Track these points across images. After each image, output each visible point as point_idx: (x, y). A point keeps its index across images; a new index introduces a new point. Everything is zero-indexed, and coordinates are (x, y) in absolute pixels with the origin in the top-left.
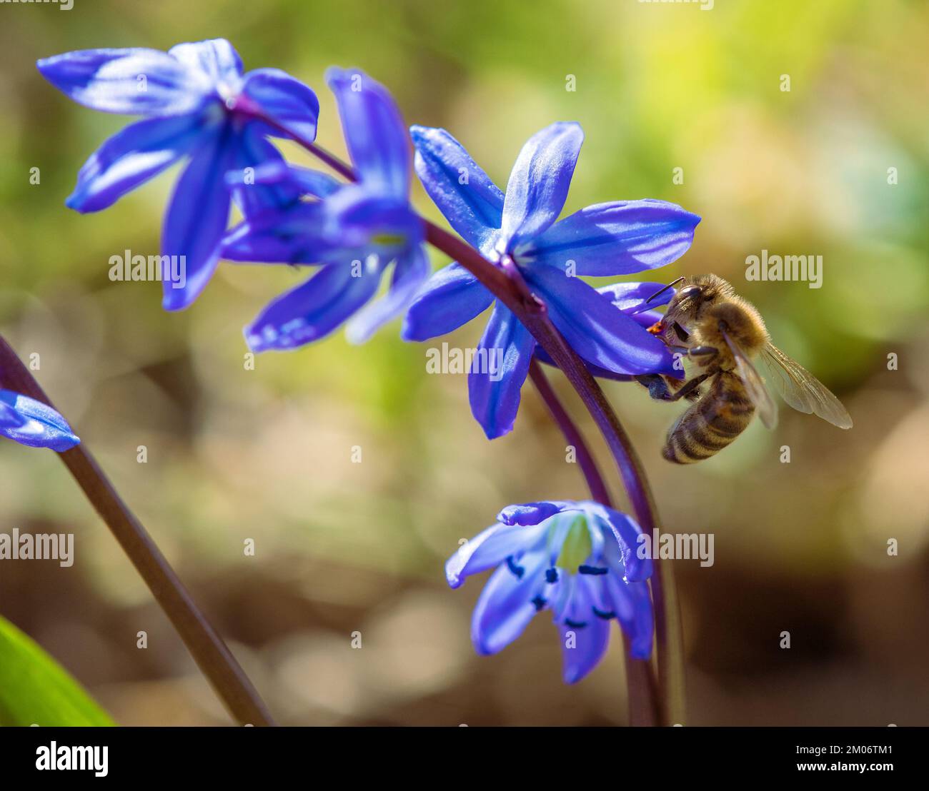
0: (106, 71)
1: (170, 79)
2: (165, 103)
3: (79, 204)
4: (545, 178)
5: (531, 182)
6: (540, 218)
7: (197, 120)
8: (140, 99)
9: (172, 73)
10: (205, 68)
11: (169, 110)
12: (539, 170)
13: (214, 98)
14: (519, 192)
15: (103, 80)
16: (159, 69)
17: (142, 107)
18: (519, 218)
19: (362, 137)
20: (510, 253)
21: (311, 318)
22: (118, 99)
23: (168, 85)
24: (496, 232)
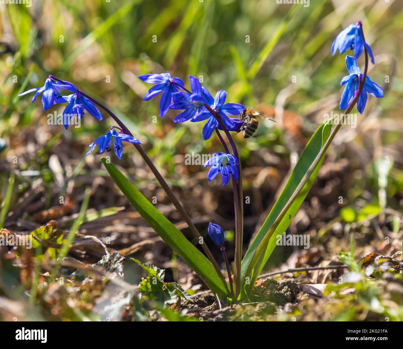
0: (149, 78)
1: (161, 78)
2: (160, 82)
3: (145, 99)
4: (222, 98)
5: (219, 98)
6: (220, 105)
7: (166, 85)
8: (156, 82)
9: (161, 77)
10: (166, 76)
11: (161, 83)
12: (221, 96)
13: (168, 81)
14: (217, 99)
15: (149, 79)
16: (159, 77)
17: (156, 83)
18: (217, 104)
19: (194, 87)
20: (216, 109)
21: (185, 118)
22: (152, 82)
23: (160, 79)
24: (213, 105)
